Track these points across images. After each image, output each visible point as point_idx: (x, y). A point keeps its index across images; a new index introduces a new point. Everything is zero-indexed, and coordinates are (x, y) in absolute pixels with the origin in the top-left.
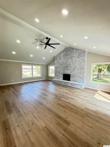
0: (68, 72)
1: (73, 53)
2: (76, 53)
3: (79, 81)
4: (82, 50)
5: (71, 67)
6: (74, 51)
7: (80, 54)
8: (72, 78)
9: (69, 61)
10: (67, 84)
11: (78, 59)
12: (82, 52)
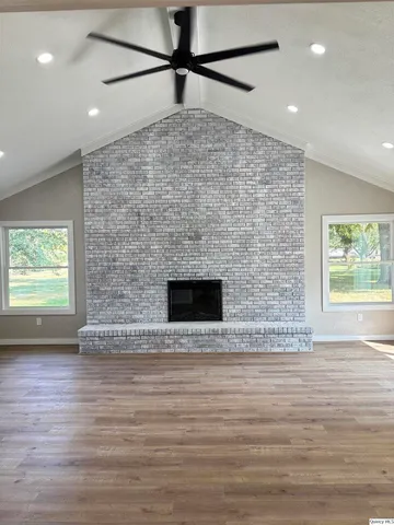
0: (201, 268)
1: (235, 150)
2: (251, 153)
3: (276, 312)
4: (285, 146)
5: (220, 235)
6: (241, 142)
7: (277, 164)
8: (236, 301)
9: (210, 198)
10: (219, 340)
11: (262, 192)
12: (287, 156)
